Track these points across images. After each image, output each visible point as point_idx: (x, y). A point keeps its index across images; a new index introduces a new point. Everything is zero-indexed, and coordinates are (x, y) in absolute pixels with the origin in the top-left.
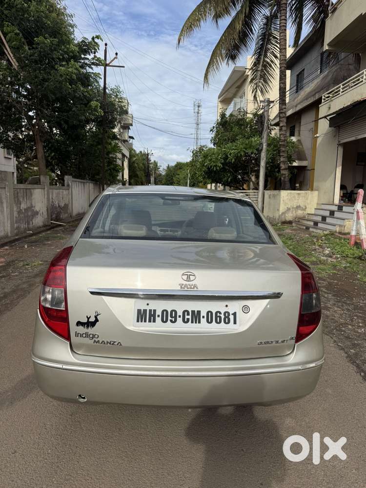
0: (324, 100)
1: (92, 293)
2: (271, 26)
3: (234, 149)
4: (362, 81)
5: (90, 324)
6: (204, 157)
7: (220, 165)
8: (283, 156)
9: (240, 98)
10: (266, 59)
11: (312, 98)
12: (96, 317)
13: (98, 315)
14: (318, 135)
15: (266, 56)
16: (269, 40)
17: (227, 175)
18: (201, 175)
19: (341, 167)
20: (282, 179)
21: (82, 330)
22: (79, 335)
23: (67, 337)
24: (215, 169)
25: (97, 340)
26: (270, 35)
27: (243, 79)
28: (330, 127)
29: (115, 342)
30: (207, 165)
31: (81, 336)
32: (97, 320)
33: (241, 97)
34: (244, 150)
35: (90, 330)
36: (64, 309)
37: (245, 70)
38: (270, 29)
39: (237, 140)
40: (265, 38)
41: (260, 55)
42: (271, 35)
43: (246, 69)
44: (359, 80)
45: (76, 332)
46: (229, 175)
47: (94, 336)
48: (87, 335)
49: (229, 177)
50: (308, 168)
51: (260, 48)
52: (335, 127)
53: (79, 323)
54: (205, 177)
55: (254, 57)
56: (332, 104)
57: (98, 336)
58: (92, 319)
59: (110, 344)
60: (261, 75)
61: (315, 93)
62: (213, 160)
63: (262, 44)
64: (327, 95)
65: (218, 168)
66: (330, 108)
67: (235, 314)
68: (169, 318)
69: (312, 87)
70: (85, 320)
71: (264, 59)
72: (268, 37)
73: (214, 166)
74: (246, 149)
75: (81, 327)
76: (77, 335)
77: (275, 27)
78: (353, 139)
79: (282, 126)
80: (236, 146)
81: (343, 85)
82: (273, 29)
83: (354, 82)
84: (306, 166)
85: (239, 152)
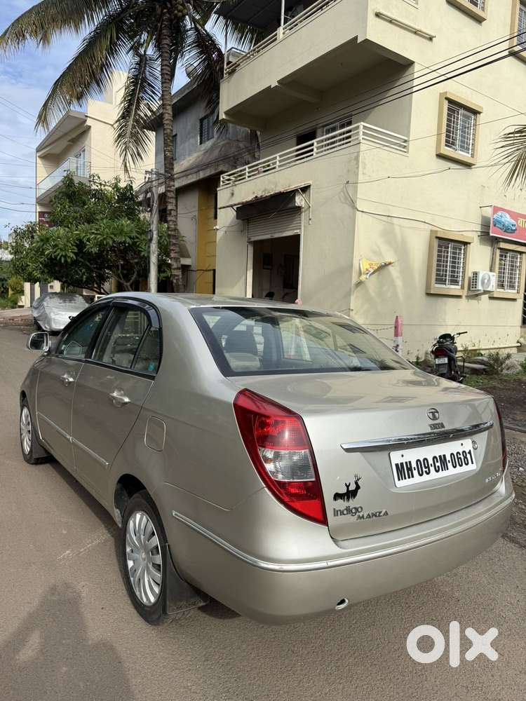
0: (223, 182)
1: (348, 450)
2: (145, 69)
3: (93, 233)
4: (274, 168)
5: (351, 494)
6: (42, 240)
7: (72, 255)
8: (173, 250)
9: (76, 157)
10: (139, 112)
11: (194, 176)
12: (356, 483)
13: (358, 480)
14: (217, 227)
15: (138, 107)
16: (142, 87)
17: (81, 271)
18: (36, 269)
19: (252, 271)
20: (175, 281)
21: (341, 504)
22: (339, 513)
23: (322, 519)
24: (63, 261)
25: (361, 514)
26: (144, 80)
27: (81, 130)
28: (237, 218)
29: (380, 513)
30: (48, 254)
31: (341, 515)
32: (358, 487)
33: (78, 156)
34: (113, 236)
35: (352, 503)
36: (314, 479)
37: (84, 118)
38: (144, 72)
39: (97, 220)
40: (137, 83)
41: (130, 103)
42: (146, 82)
43: (87, 116)
44: (269, 166)
45: (334, 509)
46: (83, 270)
47: (356, 509)
48: (349, 510)
49: (84, 274)
50: (193, 268)
51: (131, 95)
52: (243, 220)
53: (337, 496)
54: (43, 271)
55: (123, 105)
56: (236, 190)
57: (362, 508)
58: (352, 487)
59: (376, 516)
60: (131, 133)
61: (199, 171)
62: (60, 246)
63: (133, 90)
64: (228, 177)
65: (69, 260)
66: (233, 194)
67: (470, 452)
68: (424, 470)
69: (191, 162)
70: (344, 490)
71: (136, 111)
72: (142, 83)
73: (62, 255)
74: (115, 236)
75: (340, 501)
76: (336, 513)
77: (151, 71)
78: (268, 237)
79: (171, 210)
80: (97, 230)
81: (249, 168)
82: (147, 73)
83: (264, 167)
84: (190, 266)
85: (104, 239)
